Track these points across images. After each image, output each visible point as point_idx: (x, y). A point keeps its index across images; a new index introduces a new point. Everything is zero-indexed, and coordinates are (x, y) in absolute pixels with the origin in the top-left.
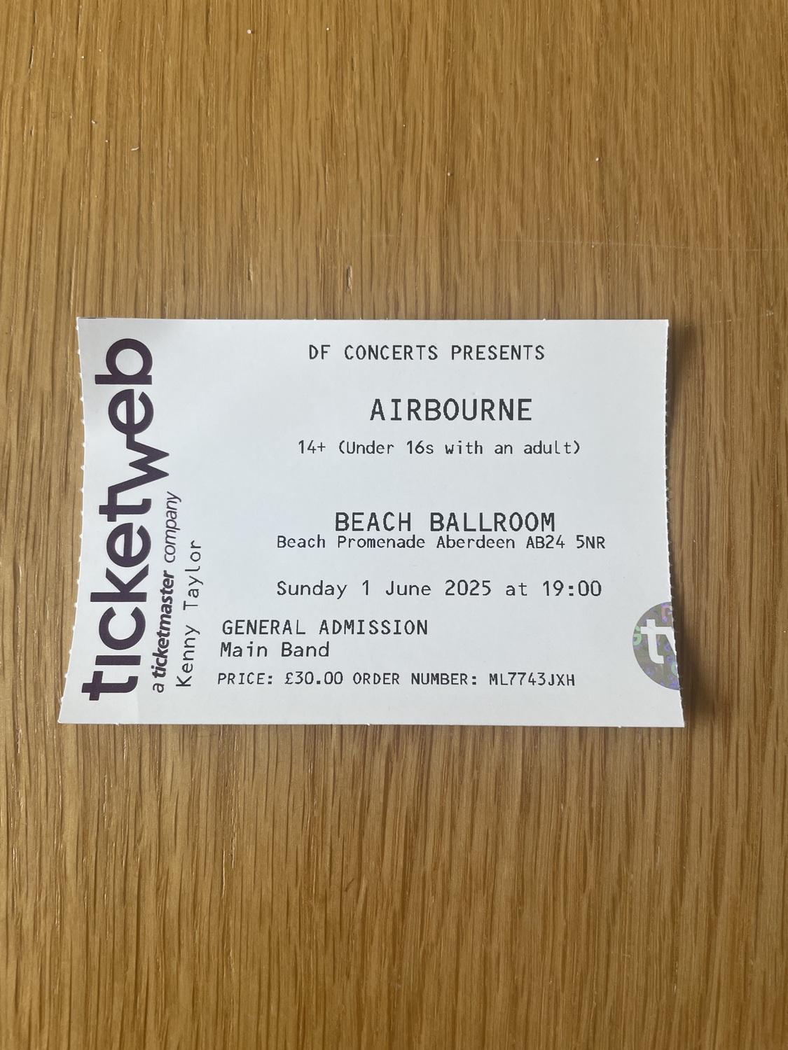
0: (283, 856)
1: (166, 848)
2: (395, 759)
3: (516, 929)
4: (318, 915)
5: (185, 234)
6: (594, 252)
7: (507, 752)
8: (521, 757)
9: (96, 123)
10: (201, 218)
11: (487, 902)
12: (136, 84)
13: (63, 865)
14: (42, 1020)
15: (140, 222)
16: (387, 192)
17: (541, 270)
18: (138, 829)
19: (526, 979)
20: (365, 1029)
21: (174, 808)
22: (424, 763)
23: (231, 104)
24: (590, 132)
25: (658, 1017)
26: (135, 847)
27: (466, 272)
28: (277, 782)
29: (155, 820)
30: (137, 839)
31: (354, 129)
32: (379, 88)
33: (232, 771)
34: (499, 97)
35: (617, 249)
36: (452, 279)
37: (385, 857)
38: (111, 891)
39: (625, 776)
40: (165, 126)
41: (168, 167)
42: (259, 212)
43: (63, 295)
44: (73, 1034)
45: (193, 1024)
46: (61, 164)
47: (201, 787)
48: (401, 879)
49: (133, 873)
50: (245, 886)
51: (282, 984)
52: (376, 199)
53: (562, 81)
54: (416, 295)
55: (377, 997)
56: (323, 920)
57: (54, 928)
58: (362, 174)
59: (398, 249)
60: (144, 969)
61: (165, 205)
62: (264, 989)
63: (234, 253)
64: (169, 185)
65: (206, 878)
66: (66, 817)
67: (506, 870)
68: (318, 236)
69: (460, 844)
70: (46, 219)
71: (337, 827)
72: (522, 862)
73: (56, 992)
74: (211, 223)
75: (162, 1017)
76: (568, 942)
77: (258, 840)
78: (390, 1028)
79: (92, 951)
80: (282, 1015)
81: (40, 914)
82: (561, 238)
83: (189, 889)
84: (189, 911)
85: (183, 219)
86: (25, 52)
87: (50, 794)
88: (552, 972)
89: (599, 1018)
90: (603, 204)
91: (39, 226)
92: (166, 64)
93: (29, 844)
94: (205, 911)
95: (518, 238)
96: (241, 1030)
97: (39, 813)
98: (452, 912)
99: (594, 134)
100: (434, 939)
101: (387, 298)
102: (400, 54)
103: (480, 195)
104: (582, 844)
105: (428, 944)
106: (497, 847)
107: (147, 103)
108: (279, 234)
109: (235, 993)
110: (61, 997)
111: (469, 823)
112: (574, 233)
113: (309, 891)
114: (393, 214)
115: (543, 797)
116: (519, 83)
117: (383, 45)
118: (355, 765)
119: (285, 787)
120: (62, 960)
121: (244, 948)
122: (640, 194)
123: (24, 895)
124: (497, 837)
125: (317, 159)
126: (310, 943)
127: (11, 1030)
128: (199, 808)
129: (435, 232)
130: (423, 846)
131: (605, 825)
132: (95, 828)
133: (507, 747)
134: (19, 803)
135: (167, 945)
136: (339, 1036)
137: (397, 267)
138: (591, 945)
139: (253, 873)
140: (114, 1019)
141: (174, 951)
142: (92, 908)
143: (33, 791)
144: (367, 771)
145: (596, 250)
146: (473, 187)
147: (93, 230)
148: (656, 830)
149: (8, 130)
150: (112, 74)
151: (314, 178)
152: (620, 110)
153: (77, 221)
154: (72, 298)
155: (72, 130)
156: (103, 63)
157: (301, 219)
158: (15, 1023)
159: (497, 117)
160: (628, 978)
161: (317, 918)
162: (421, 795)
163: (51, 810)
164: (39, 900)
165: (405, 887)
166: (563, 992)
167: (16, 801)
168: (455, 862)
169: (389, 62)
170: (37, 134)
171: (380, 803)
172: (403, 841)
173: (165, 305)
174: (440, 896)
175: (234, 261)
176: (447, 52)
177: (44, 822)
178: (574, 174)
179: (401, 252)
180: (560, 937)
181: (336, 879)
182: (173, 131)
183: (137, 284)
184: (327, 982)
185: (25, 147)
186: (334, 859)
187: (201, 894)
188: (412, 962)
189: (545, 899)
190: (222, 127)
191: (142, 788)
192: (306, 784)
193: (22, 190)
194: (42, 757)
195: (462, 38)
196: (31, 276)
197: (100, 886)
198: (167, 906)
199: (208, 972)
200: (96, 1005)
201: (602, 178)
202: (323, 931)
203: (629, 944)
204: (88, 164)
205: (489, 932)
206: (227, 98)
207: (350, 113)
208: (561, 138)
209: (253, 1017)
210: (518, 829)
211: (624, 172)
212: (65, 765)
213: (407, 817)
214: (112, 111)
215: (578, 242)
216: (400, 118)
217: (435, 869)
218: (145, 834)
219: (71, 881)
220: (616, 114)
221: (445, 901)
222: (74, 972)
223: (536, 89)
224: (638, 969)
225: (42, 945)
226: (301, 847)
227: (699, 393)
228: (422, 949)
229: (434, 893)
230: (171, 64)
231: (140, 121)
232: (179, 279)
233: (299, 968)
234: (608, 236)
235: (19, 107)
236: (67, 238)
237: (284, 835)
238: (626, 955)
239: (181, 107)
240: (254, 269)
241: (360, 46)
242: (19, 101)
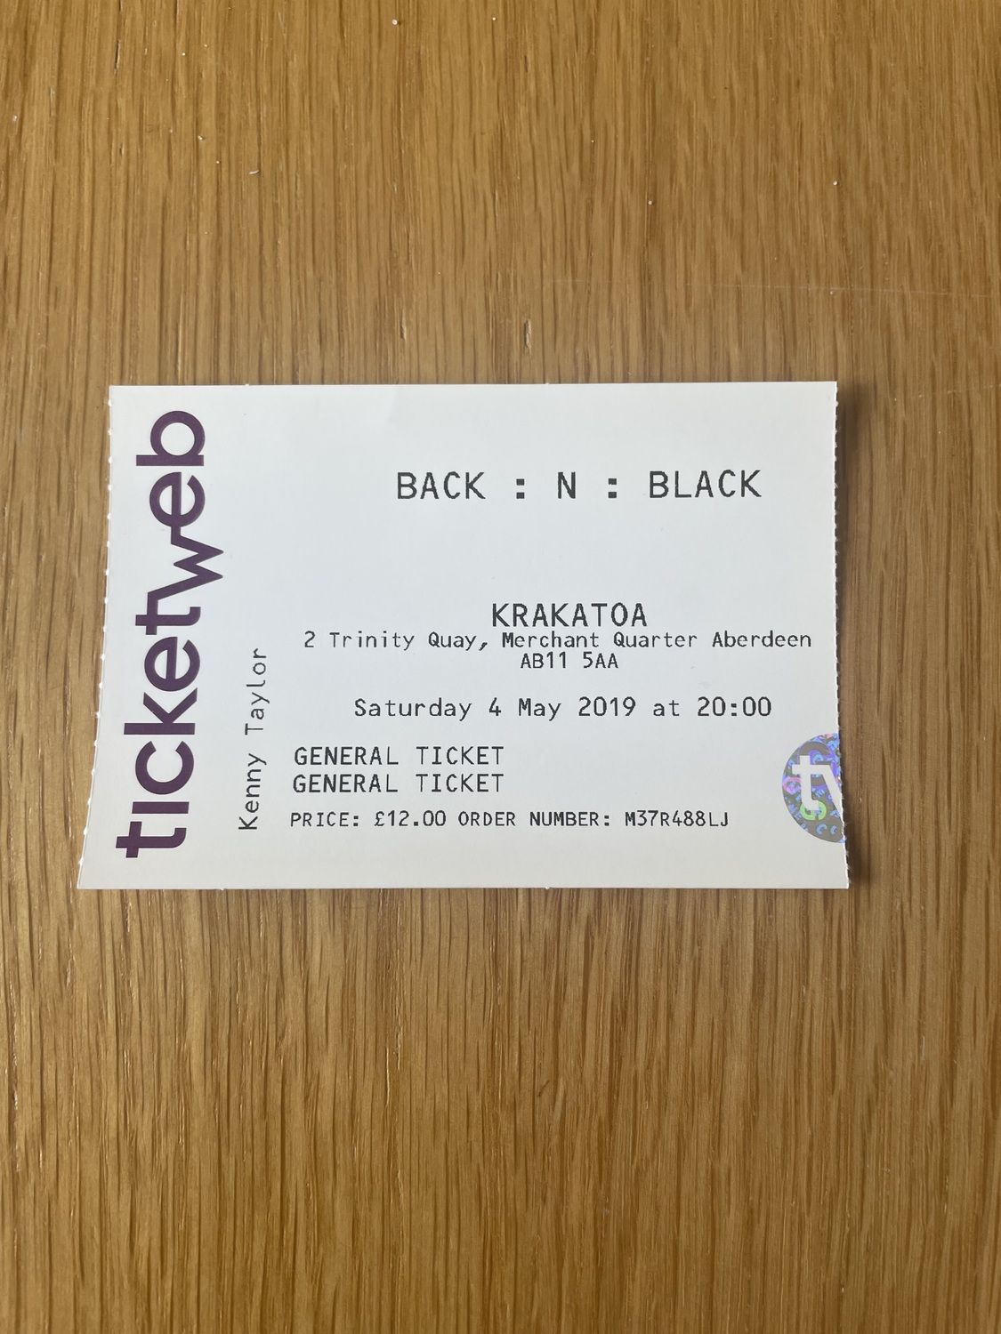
0: (460, 1054)
1: (316, 1047)
2: (597, 932)
3: (750, 1139)
4: (506, 1126)
5: (320, 280)
6: (833, 299)
7: (735, 923)
8: (752, 929)
9: (204, 139)
10: (339, 260)
11: (714, 1107)
12: (253, 90)
13: (188, 1070)
14: (165, 1264)
15: (263, 266)
16: (572, 225)
17: (768, 324)
18: (281, 1023)
19: (763, 1201)
20: (566, 1265)
21: (325, 997)
22: (632, 937)
23: (374, 112)
24: (825, 149)
25: (924, 1243)
26: (277, 1045)
27: (674, 325)
28: (451, 963)
29: (301, 1011)
30: (279, 1035)
31: (529, 145)
32: (560, 93)
33: (395, 950)
34: (711, 103)
35: (862, 297)
36: (657, 333)
37: (587, 1055)
38: (248, 1101)
39: (881, 951)
40: (291, 143)
41: (296, 195)
42: (412, 251)
43: (169, 358)
44: (204, 1279)
45: (354, 1263)
46: (161, 191)
47: (358, 971)
48: (607, 1081)
49: (275, 1077)
50: (414, 1093)
51: (463, 1211)
52: (559, 237)
53: (790, 84)
54: (612, 355)
55: (580, 1225)
56: (512, 1132)
57: (177, 1147)
58: (541, 203)
59: (588, 298)
60: (291, 1196)
61: (294, 244)
62: (441, 1218)
63: (383, 304)
64: (298, 218)
65: (366, 1082)
66: (189, 1011)
67: (737, 1067)
68: (487, 282)
69: (680, 1037)
70: (144, 261)
71: (527, 1017)
72: (755, 1058)
73: (182, 1227)
74: (352, 266)
75: (314, 1256)
76: (814, 1154)
77: (429, 1034)
78: (597, 1263)
79: (226, 1175)
80: (463, 1250)
81: (160, 1131)
82: (792, 283)
83: (344, 1094)
84: (346, 1124)
85: (317, 261)
86: (110, 49)
87: (169, 982)
88: (795, 1192)
89: (853, 1246)
90: (843, 239)
91: (135, 271)
92: (290, 63)
93: (144, 1045)
94: (366, 1123)
95: (738, 282)
96: (414, 1269)
97: (156, 1006)
98: (670, 1120)
99: (830, 151)
100: (649, 1153)
101: (575, 360)
102: (586, 51)
103: (690, 229)
104: (830, 1035)
105: (642, 1160)
106: (724, 1039)
107: (267, 113)
108: (438, 279)
109: (405, 1223)
110: (187, 1233)
111: (690, 1010)
112: (808, 276)
113: (493, 1095)
114: (582, 254)
115: (781, 979)
116: (736, 87)
117: (564, 40)
118: (548, 941)
119: (461, 969)
120: (189, 1187)
121: (415, 1167)
122: (889, 227)
123: (139, 1108)
124: (724, 1028)
125: (484, 184)
126: (496, 1159)
127: (126, 1277)
128: (355, 996)
129: (633, 274)
130: (633, 1040)
131: (857, 1011)
132: (227, 1024)
133: (735, 918)
134: (130, 993)
135: (319, 1166)
136: (535, 1275)
137: (587, 320)
138: (842, 1157)
139: (424, 1075)
140: (254, 1259)
141: (328, 1174)
142: (225, 1122)
143: (147, 978)
144: (562, 948)
145: (835, 297)
146: (680, 218)
147: (203, 277)
148: (920, 1018)
149: (90, 147)
150: (221, 76)
151: (481, 208)
152: (863, 120)
153: (183, 264)
154: (180, 361)
155: (173, 148)
156: (210, 63)
157: (465, 261)
158: (130, 1267)
159: (709, 130)
160: (888, 1197)
161: (504, 1130)
162: (630, 977)
163: (171, 1002)
164: (159, 1114)
165: (612, 1091)
166: (808, 1216)
167: (126, 992)
168: (673, 1059)
169: (573, 60)
170: (128, 153)
171: (579, 988)
172: (608, 1035)
173: (298, 370)
174: (655, 1101)
175: (383, 315)
176: (645, 49)
177: (162, 1017)
178: (807, 202)
179: (592, 301)
180: (804, 1149)
181: (527, 1081)
182: (301, 149)
183: (261, 345)
184: (518, 1208)
185: (113, 169)
186: (524, 1057)
187: (361, 1103)
188: (623, 1182)
189: (785, 1103)
190: (363, 144)
191: (284, 973)
192: (487, 965)
193: (112, 224)
194: (158, 936)
195: (663, 31)
196: (127, 334)
197: (234, 1095)
198: (319, 1118)
199: (371, 1198)
200: (232, 1243)
201: (841, 208)
202: (512, 1146)
203: (889, 1156)
204: (195, 191)
205: (716, 1142)
206: (369, 107)
207: (525, 126)
208: (790, 158)
209: (427, 1254)
210: (751, 1017)
211: (869, 199)
212: (187, 946)
213: (612, 1004)
214: (224, 124)
215: (813, 287)
216: (587, 132)
217: (649, 1067)
218: (289, 1030)
219: (198, 1089)
220: (858, 126)
221: (662, 1107)
222: (204, 1202)
223: (757, 94)
224: (900, 1186)
225: (163, 1169)
226: (483, 1042)
227: (966, 475)
228: (634, 1167)
229: (649, 1097)
230: (297, 64)
231: (260, 136)
232: (314, 337)
233: (483, 1191)
234: (850, 280)
235: (105, 118)
236: (171, 286)
237: (462, 1029)
238: (885, 1169)
239: (311, 119)
240: (408, 323)
241: (535, 40)
242: (104, 109)
